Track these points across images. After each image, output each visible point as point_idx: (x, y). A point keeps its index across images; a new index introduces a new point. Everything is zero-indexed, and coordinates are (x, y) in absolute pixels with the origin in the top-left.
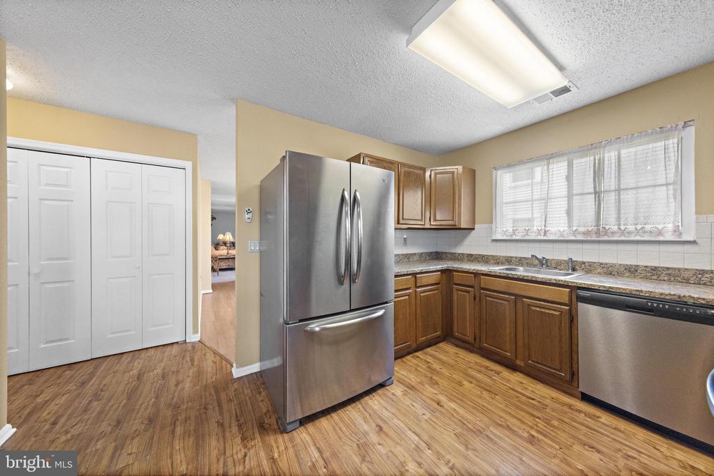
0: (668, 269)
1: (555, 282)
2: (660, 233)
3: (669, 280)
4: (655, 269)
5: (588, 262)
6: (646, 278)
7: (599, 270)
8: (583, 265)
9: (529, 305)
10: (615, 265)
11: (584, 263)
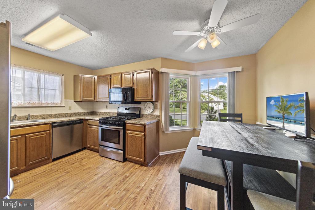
0: (59, 114)
1: (44, 123)
2: (57, 104)
3: (60, 117)
4: (56, 114)
5: (35, 115)
6: (54, 117)
7: (39, 118)
8: (33, 117)
9: (30, 137)
10: (45, 115)
11: (33, 116)
